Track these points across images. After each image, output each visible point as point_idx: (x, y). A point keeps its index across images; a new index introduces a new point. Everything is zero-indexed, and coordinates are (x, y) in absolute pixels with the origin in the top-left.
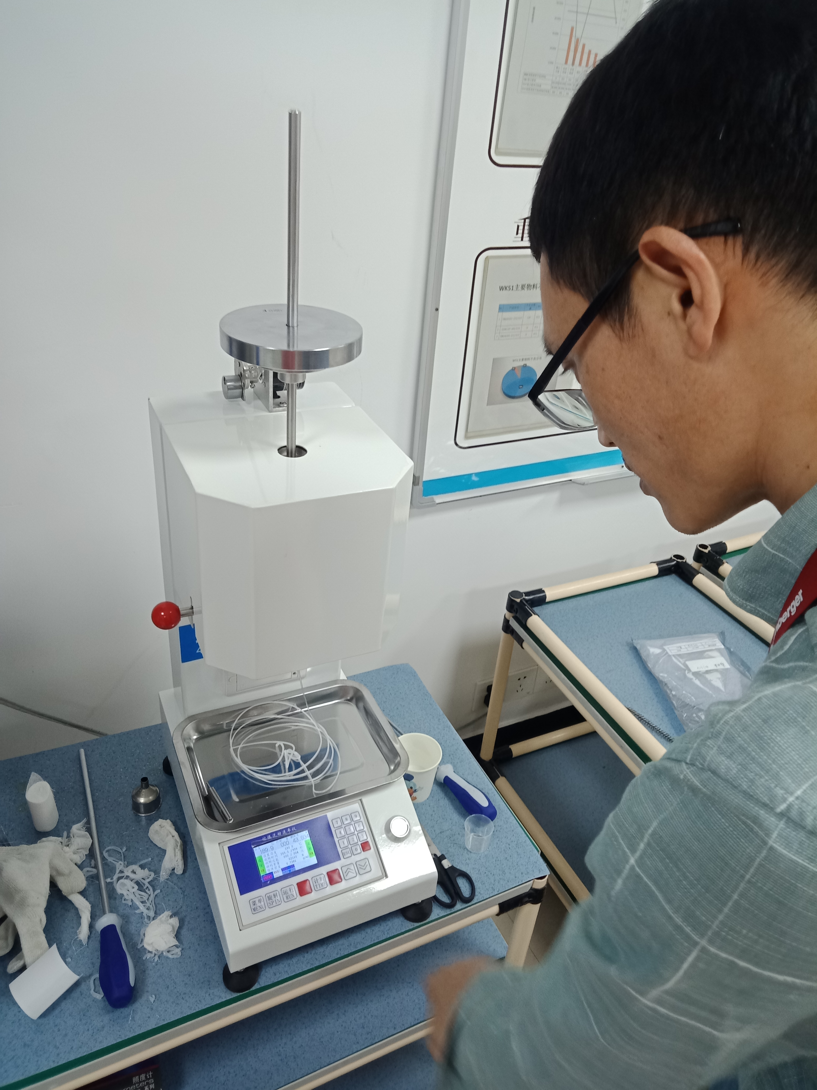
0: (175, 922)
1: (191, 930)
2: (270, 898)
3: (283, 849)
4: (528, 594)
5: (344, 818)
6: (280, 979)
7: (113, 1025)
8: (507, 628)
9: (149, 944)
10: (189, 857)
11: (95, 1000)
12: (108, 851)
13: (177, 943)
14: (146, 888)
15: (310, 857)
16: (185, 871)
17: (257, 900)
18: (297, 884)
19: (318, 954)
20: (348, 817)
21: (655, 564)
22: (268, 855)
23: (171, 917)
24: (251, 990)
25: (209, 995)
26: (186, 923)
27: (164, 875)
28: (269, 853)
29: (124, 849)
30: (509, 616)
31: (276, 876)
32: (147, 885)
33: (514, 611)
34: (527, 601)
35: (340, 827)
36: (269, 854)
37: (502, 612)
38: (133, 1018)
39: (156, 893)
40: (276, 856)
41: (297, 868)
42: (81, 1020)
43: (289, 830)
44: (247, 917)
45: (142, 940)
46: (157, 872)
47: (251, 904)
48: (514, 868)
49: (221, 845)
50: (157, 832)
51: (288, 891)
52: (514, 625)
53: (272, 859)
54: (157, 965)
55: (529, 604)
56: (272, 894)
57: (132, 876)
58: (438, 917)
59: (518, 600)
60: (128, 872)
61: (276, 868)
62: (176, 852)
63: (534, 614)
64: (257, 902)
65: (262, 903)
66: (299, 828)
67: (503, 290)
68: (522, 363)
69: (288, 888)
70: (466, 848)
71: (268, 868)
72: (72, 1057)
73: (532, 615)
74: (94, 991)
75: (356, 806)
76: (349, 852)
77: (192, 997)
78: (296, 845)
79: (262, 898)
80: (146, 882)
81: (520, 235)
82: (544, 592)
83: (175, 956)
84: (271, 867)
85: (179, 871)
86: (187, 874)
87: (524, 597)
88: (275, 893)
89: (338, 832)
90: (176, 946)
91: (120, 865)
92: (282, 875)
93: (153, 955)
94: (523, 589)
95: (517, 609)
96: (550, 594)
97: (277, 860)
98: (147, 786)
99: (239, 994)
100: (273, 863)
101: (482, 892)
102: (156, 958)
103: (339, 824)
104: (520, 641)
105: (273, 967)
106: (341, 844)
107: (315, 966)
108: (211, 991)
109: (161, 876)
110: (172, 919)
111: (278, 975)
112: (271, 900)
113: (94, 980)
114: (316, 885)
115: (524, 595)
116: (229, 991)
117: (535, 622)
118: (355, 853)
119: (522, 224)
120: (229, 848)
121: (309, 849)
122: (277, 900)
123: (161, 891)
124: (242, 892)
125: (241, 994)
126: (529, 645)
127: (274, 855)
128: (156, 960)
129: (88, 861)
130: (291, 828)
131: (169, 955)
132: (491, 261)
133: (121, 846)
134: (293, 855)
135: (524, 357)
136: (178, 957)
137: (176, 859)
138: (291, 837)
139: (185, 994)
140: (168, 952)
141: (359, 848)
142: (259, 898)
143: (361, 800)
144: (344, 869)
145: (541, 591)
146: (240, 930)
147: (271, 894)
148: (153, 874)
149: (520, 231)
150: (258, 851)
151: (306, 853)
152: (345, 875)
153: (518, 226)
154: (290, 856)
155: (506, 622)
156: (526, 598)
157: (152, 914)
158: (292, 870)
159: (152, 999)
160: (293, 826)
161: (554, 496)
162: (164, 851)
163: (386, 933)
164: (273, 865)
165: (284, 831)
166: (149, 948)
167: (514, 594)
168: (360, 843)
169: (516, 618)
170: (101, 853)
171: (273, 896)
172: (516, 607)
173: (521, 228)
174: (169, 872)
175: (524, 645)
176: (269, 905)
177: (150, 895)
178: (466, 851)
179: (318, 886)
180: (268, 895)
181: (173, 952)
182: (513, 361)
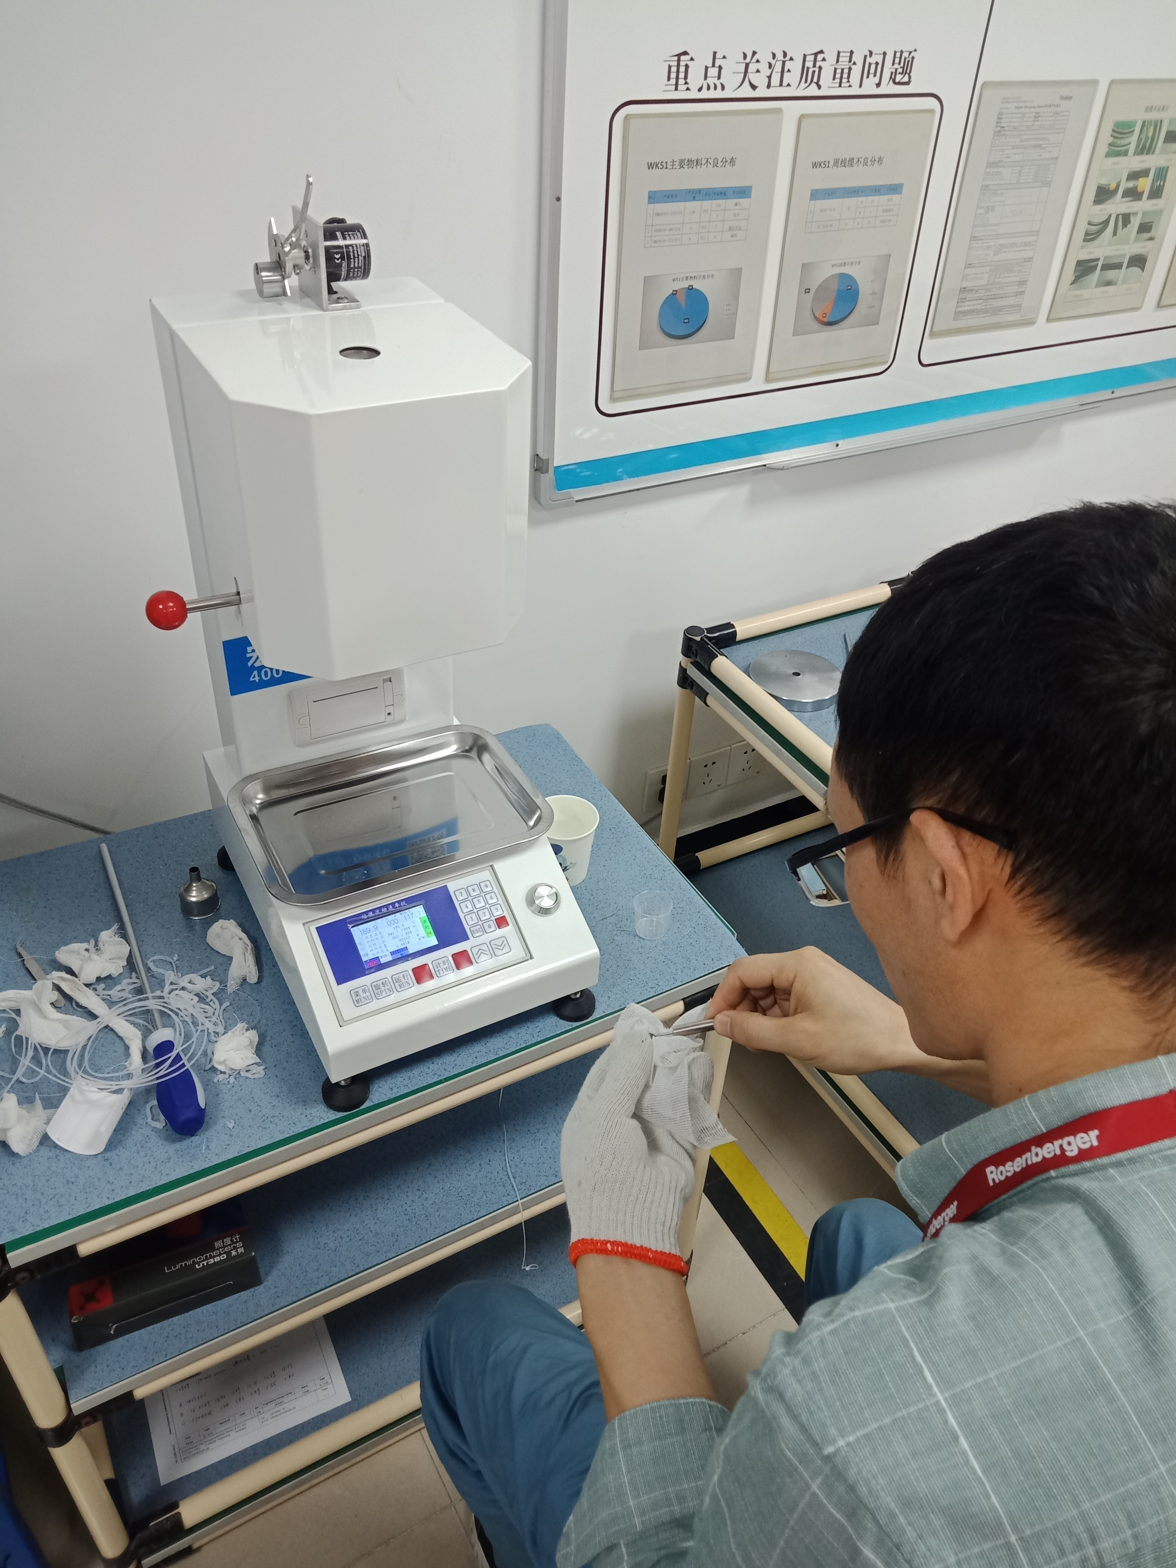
0: (253, 1035)
1: (275, 1046)
2: (377, 987)
3: (391, 929)
4: (711, 630)
5: (470, 889)
6: (398, 1094)
7: (182, 1156)
8: (685, 681)
9: (219, 1063)
10: (264, 964)
11: (154, 1129)
12: (154, 962)
13: (258, 1060)
14: (210, 1001)
15: (428, 937)
16: (260, 980)
17: (360, 990)
18: (413, 970)
19: (447, 1064)
20: (475, 887)
21: (886, 585)
22: (371, 936)
23: (247, 1030)
24: (361, 1108)
25: (306, 1116)
26: (268, 1039)
27: (232, 985)
28: (373, 934)
29: (175, 958)
30: (686, 662)
31: (383, 961)
32: (211, 997)
33: (693, 653)
34: (710, 639)
35: (465, 900)
36: (373, 936)
37: (677, 658)
38: (208, 1148)
39: (224, 1006)
40: (382, 937)
41: (411, 951)
42: (138, 1153)
43: (397, 905)
44: (348, 1010)
45: (211, 1060)
46: (223, 982)
47: (353, 995)
48: (702, 954)
49: (307, 925)
50: (218, 936)
51: (402, 978)
52: (694, 673)
53: (376, 942)
54: (233, 1087)
55: (713, 644)
56: (380, 982)
57: (189, 986)
58: (604, 1014)
59: (698, 639)
60: (184, 982)
61: (382, 951)
62: (246, 955)
63: (721, 655)
64: (361, 992)
65: (368, 994)
66: (411, 902)
67: (652, 168)
68: (686, 284)
69: (401, 975)
70: (637, 935)
71: (372, 953)
72: (132, 1193)
73: (717, 656)
74: (152, 1119)
75: (486, 875)
76: (480, 930)
77: (282, 1120)
78: (407, 924)
79: (367, 988)
80: (209, 994)
81: (673, 81)
82: (732, 626)
83: (256, 1076)
84: (377, 951)
85: (253, 978)
86: (264, 984)
87: (706, 634)
88: (383, 981)
89: (463, 905)
90: (256, 1064)
91: (170, 976)
92: (391, 959)
93: (227, 1076)
94: (705, 623)
95: (696, 650)
96: (743, 630)
97: (383, 942)
98: (199, 879)
99: (345, 1114)
100: (378, 946)
101: (660, 984)
102: (232, 1080)
103: (465, 896)
104: (703, 695)
105: (388, 1082)
106: (468, 922)
107: (444, 1077)
108: (309, 1112)
109: (228, 986)
110: (248, 1032)
111: (395, 1090)
112: (379, 990)
113: (151, 1108)
114: (438, 970)
115: (706, 631)
116: (332, 1111)
117: (722, 665)
118: (488, 930)
119: (675, 63)
120: (317, 928)
121: (426, 927)
122: (387, 990)
123: (231, 1004)
124: (340, 982)
125: (348, 1113)
126: (716, 700)
127: (379, 936)
128: (231, 1082)
129: (128, 975)
130: (399, 902)
131: (249, 1075)
132: (632, 121)
133: (171, 955)
134: (405, 936)
135: (689, 275)
136: (262, 1076)
137: (247, 964)
138: (401, 914)
139: (273, 1117)
140: (247, 1071)
141: (493, 925)
142: (363, 988)
143: (491, 866)
144: (475, 950)
145: (729, 625)
146: (341, 1026)
147: (378, 983)
148: (218, 985)
149: (673, 75)
150: (357, 932)
151: (422, 933)
152: (476, 957)
153: (670, 67)
154: (400, 937)
155: (683, 671)
156: (709, 635)
157: (220, 1029)
158: (405, 953)
159: (231, 1125)
160: (402, 900)
161: (743, 491)
162: (230, 959)
163: (535, 1036)
164: (379, 948)
165: (391, 907)
166: (221, 1067)
167: (691, 630)
168: (493, 918)
169: (696, 664)
170: (145, 965)
171: (381, 984)
172: (695, 647)
173: (674, 69)
174: (239, 982)
175: (709, 700)
176: (377, 995)
177: (215, 1009)
178: (637, 939)
179: (441, 972)
180: (375, 984)
181: (254, 1071)
182: (674, 280)
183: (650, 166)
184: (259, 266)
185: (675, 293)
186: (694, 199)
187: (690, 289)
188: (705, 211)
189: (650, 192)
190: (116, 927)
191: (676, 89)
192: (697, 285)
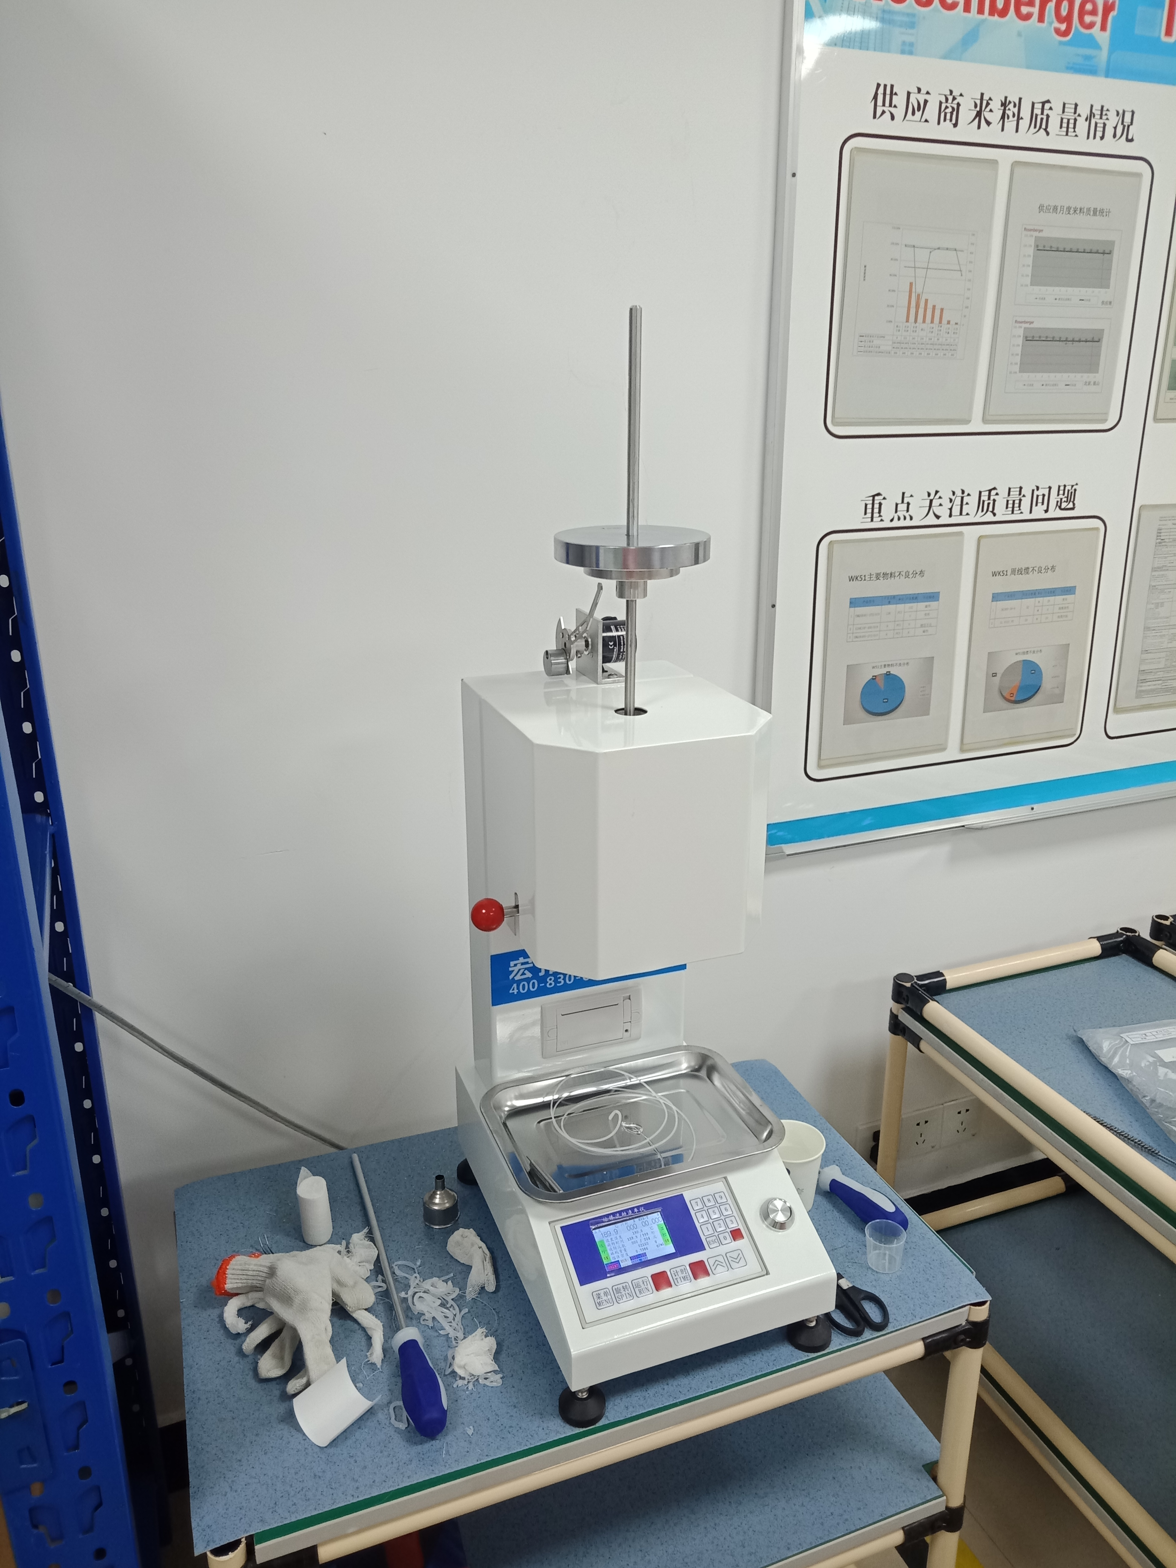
0: (490, 1343)
1: (512, 1356)
2: (618, 1291)
3: (630, 1234)
4: (921, 977)
5: (705, 1199)
6: (634, 1414)
7: (423, 1459)
8: (896, 1027)
9: (460, 1367)
10: (501, 1275)
11: (397, 1430)
12: (399, 1266)
13: (497, 1368)
14: (450, 1307)
15: (666, 1245)
16: (498, 1287)
17: (602, 1292)
18: (652, 1276)
19: (682, 1386)
20: (710, 1197)
21: (1095, 939)
22: (611, 1239)
23: (486, 1336)
24: (597, 1425)
25: (543, 1429)
26: (505, 1348)
27: (471, 1293)
28: (613, 1237)
29: (418, 1263)
30: (897, 1008)
31: (623, 1265)
32: (451, 1302)
33: (904, 999)
34: (921, 986)
35: (701, 1210)
36: (613, 1239)
37: (888, 1004)
38: (448, 1453)
39: (463, 1312)
40: (622, 1241)
41: (650, 1257)
42: (381, 1452)
43: (636, 1210)
44: (591, 1313)
45: (451, 1365)
46: (463, 1288)
47: (595, 1297)
48: (940, 1291)
49: (552, 1224)
50: (458, 1244)
51: (641, 1283)
52: (906, 1019)
53: (617, 1245)
54: (471, 1394)
55: (924, 990)
56: (620, 1286)
57: (431, 1289)
58: (841, 1347)
59: (908, 985)
60: (427, 1285)
61: (622, 1256)
62: (485, 1264)
63: (932, 1000)
64: (602, 1295)
65: (609, 1297)
66: (650, 1207)
67: (853, 580)
68: (884, 671)
69: (640, 1280)
70: (870, 1268)
71: (613, 1256)
72: (375, 1493)
73: (929, 1002)
74: (395, 1419)
75: (720, 1186)
76: (716, 1241)
77: (521, 1431)
78: (646, 1229)
79: (608, 1291)
80: (449, 1299)
81: (869, 515)
82: (942, 975)
83: (494, 1384)
84: (617, 1254)
85: (491, 1288)
86: (500, 1294)
87: (916, 980)
88: (624, 1285)
89: (699, 1215)
90: (494, 1371)
91: (414, 1279)
92: (631, 1264)
93: (466, 1382)
94: (915, 970)
95: (907, 996)
96: (952, 979)
97: (623, 1246)
98: (443, 1188)
99: (582, 1430)
100: (618, 1250)
101: (898, 1319)
102: (471, 1386)
103: (700, 1206)
104: (916, 1040)
105: (623, 1400)
106: (704, 1232)
107: (680, 1400)
108: (545, 1425)
109: (467, 1293)
110: (487, 1338)
111: (631, 1409)
112: (620, 1294)
113: (394, 1408)
114: (676, 1279)
115: (915, 978)
116: (568, 1426)
117: (934, 1009)
118: (724, 1242)
119: (871, 502)
120: (562, 1228)
121: (663, 1235)
122: (627, 1294)
123: (469, 1312)
124: (583, 1282)
125: (585, 1429)
126: (930, 1045)
127: (619, 1240)
128: (470, 1388)
129: (374, 1277)
130: (638, 1207)
131: (487, 1383)
132: (836, 546)
133: (414, 1260)
134: (643, 1242)
135: (887, 663)
136: (499, 1385)
137: (486, 1272)
138: (639, 1220)
139: (511, 1427)
140: (486, 1379)
141: (729, 1238)
142: (605, 1290)
143: (725, 1178)
144: (711, 1261)
145: (939, 974)
146: (583, 1328)
147: (618, 1286)
148: (457, 1291)
149: (869, 511)
150: (598, 1234)
151: (660, 1240)
152: (713, 1268)
153: (866, 505)
154: (639, 1243)
155: (894, 1018)
156: (918, 982)
157: (460, 1335)
158: (643, 1259)
159: (470, 1431)
160: (641, 1206)
161: (943, 850)
162: (470, 1268)
163: (771, 1364)
164: (619, 1252)
165: (630, 1211)
166: (460, 1372)
167: (899, 979)
168: (729, 1230)
169: (908, 1010)
170: (391, 1268)
171: (622, 1288)
172: (905, 993)
173: (870, 506)
174: (477, 1289)
175: (923, 1045)
176: (617, 1299)
177: (455, 1315)
178: (870, 1272)
179: (679, 1280)
180: (616, 1287)
181: (492, 1379)
182: (873, 667)
183: (851, 579)
184: (549, 652)
185: (874, 678)
186: (889, 603)
187: (888, 674)
188: (899, 612)
189: (851, 599)
190: (366, 1230)
191: (872, 520)
192: (894, 671)
